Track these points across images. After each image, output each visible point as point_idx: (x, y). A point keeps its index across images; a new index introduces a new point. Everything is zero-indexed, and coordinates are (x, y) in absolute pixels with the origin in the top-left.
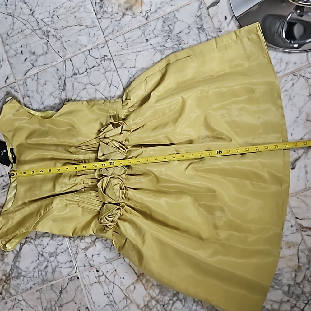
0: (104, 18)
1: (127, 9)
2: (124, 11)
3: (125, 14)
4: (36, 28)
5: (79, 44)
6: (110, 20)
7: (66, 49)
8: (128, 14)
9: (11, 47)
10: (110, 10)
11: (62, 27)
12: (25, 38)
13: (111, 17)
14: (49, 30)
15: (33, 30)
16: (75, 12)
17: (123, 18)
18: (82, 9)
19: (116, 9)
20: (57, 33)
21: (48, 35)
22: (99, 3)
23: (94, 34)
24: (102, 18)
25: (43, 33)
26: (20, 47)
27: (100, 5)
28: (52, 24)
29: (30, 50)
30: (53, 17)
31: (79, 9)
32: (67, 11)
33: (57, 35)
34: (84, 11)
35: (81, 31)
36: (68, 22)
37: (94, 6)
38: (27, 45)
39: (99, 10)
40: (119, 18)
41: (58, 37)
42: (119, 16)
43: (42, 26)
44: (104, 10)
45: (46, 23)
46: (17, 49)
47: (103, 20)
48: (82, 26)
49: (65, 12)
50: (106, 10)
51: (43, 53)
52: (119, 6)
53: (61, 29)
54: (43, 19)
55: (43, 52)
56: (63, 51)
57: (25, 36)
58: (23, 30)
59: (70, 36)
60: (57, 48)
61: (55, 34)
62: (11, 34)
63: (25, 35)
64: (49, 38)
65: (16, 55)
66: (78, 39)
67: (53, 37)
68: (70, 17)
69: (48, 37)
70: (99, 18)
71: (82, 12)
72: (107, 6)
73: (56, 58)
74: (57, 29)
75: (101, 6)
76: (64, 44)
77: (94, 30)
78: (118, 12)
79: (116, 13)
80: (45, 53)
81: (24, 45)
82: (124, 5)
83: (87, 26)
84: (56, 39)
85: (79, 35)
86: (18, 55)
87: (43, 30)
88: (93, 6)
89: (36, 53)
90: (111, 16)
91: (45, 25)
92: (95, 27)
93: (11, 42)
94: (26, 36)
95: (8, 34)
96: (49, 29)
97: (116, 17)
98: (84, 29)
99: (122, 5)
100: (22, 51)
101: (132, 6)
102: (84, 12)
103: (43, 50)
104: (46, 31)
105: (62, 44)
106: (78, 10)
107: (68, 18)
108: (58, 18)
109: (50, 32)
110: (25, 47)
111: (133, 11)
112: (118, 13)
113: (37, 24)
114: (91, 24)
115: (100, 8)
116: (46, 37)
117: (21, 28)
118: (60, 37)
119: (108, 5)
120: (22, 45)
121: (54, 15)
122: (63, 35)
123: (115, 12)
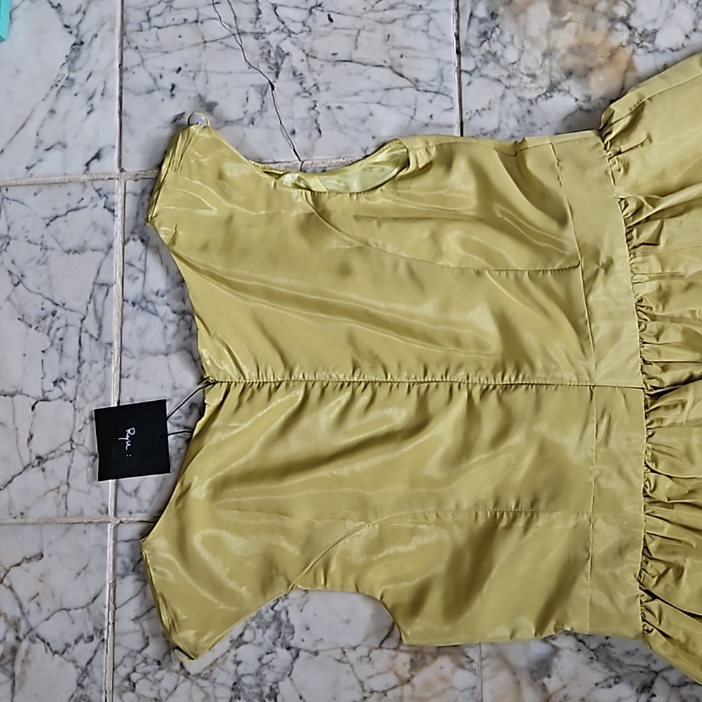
0: (482, 76)
1: (569, 74)
2: (557, 76)
3: (559, 87)
4: (246, 26)
5: (369, 130)
6: (499, 89)
7: (320, 131)
8: (569, 92)
9: (143, 60)
10: (511, 55)
11: (334, 54)
12: (201, 46)
13: (507, 83)
14: (286, 51)
15: (235, 32)
16: (395, 20)
17: (547, 98)
18: (418, 20)
19: (533, 59)
20: (311, 70)
21: (277, 64)
22: (482, 21)
23: (431, 116)
24: (477, 73)
25: (263, 53)
26: (172, 71)
27: (483, 27)
28: (304, 34)
29: (202, 94)
30: (313, 10)
31: (408, 16)
32: (369, 8)
33: (306, 74)
34: (425, 28)
35: (391, 93)
36: (356, 47)
37: (463, 24)
38: (200, 71)
39: (474, 41)
40: (533, 95)
41: (309, 83)
42: (536, 89)
43: (268, 29)
44: (493, 50)
45: (283, 23)
46: (163, 72)
47: (478, 83)
48: (401, 76)
49: (359, 10)
50: (499, 53)
51: (242, 119)
52: (545, 55)
53: (328, 61)
54: (281, 5)
55: (242, 115)
56: (310, 136)
57: (202, 41)
58: (201, 18)
59: (347, 96)
60: (292, 117)
61: (301, 68)
62: (158, 15)
63: (203, 38)
64: (277, 75)
65: (150, 92)
66: (371, 114)
67: (291, 75)
68: (371, 31)
69: (275, 70)
70: (466, 72)
71: (414, 30)
72: (507, 38)
73: (276, 150)
74: (315, 58)
75: (485, 33)
76: (318, 113)
77: (435, 101)
78: (538, 73)
79: (528, 75)
80: (246, 121)
81: (189, 68)
82: (564, 57)
83: (417, 81)
84: (298, 88)
85: (379, 103)
86: (158, 95)
87: (268, 43)
88: (458, 22)
89: (217, 108)
90: (509, 77)
91: (277, 29)
92: (442, 94)
93: (149, 44)
94: (205, 42)
95: (148, 13)
96: (287, 46)
97: (525, 88)
98: (401, 89)
99: (558, 56)
100: (173, 86)
101: (591, 69)
102: (423, 31)
103: (244, 106)
104: (275, 48)
105: (313, 112)
106: (403, 18)
107: (361, 32)
108: (331, 20)
109: (287, 58)
110: (188, 76)
111: (588, 87)
112: (533, 76)
113: (254, 17)
114: (433, 80)
115: (480, 37)
116: (270, 67)
117: (197, 9)
118: (315, 85)
119: (512, 37)
120: (183, 68)
121: (320, 6)
122: (325, 83)
123: (528, 69)
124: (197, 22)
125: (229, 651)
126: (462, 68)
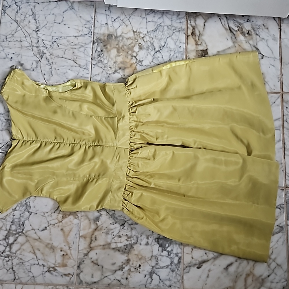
0: (97, 66)
1: (120, 68)
2: (117, 69)
3: (117, 71)
4: (35, 45)
5: (66, 76)
6: (102, 70)
7: (52, 75)
8: (119, 73)
9: (3, 50)
10: (106, 61)
11: (58, 55)
12: (21, 48)
13: (104, 68)
14: (45, 52)
15: (31, 45)
16: (75, 48)
17: (114, 74)
18: (82, 49)
19: (111, 63)
20: (51, 58)
21: (42, 56)
22: (99, 52)
23: (83, 75)
24: (96, 65)
25: (38, 52)
26: (12, 53)
27: (99, 53)
28: (50, 49)
29: (20, 61)
30: (54, 43)
31: (79, 48)
32: (69, 44)
33: (50, 59)
34: (84, 51)
35: (73, 67)
36: (64, 54)
37: (94, 52)
38: (19, 55)
39: (96, 57)
40: (110, 73)
41: (50, 62)
42: (111, 71)
43: (40, 46)
44: (101, 60)
45: (45, 45)
46: (9, 54)
47: (96, 67)
48: (76, 63)
49: (66, 44)
50: (102, 61)
51: (30, 69)
52: (114, 63)
53: (56, 57)
54: (45, 40)
55: (31, 68)
56: (49, 76)
57: (21, 46)
58: (22, 40)
59: (61, 66)
60: (44, 70)
61: (49, 57)
62: (9, 38)
63: (22, 46)
64: (42, 58)
65: (5, 58)
66: (67, 72)
67: (46, 59)
68: (69, 50)
69: (41, 57)
70: (93, 64)
71: (81, 52)
72: (105, 57)
73: (39, 78)
74: (53, 55)
75: (99, 55)
76: (52, 70)
77: (84, 71)
78: (112, 67)
79: (110, 67)
80: (32, 70)
81: (16, 53)
82: (119, 64)
83: (80, 65)
84: (47, 63)
85: (69, 69)
86: (7, 59)
87: (40, 49)
88: (93, 51)
89: (23, 65)
90: (105, 67)
91: (43, 46)
92: (86, 69)
93: (6, 45)
94: (22, 47)
95: (6, 37)
96: (45, 51)
97: (108, 70)
98: (76, 66)
99: (118, 63)
100: (12, 58)
101: (126, 68)
102: (83, 52)
103: (32, 66)
104: (42, 51)
105: (51, 70)
106: (78, 48)
107: (66, 50)
108: (58, 46)
109: (45, 54)
110: (16, 56)
111: (124, 73)
112: (111, 68)
113: (37, 42)
114: (84, 65)
115: (98, 56)
116: (40, 56)
117: (21, 38)
118: (52, 62)
119: (106, 57)
120: (15, 53)
121: (56, 42)
122: (55, 62)
123: (110, 66)
124: (20, 41)
125: (11, 212)
126: (93, 63)
